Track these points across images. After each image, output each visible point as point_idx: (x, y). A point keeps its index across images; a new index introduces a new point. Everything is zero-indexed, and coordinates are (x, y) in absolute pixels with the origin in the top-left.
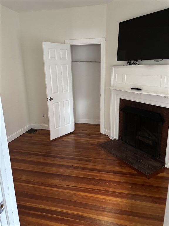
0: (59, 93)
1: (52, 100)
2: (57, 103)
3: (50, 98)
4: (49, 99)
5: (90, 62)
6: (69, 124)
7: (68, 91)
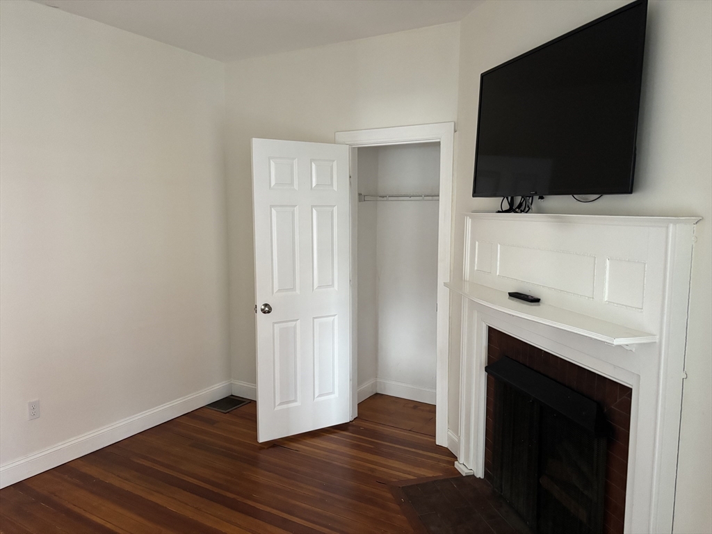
0: (298, 292)
1: (269, 312)
2: (291, 324)
3: (266, 305)
4: (260, 306)
5: (421, 198)
6: (332, 396)
7: (332, 285)
